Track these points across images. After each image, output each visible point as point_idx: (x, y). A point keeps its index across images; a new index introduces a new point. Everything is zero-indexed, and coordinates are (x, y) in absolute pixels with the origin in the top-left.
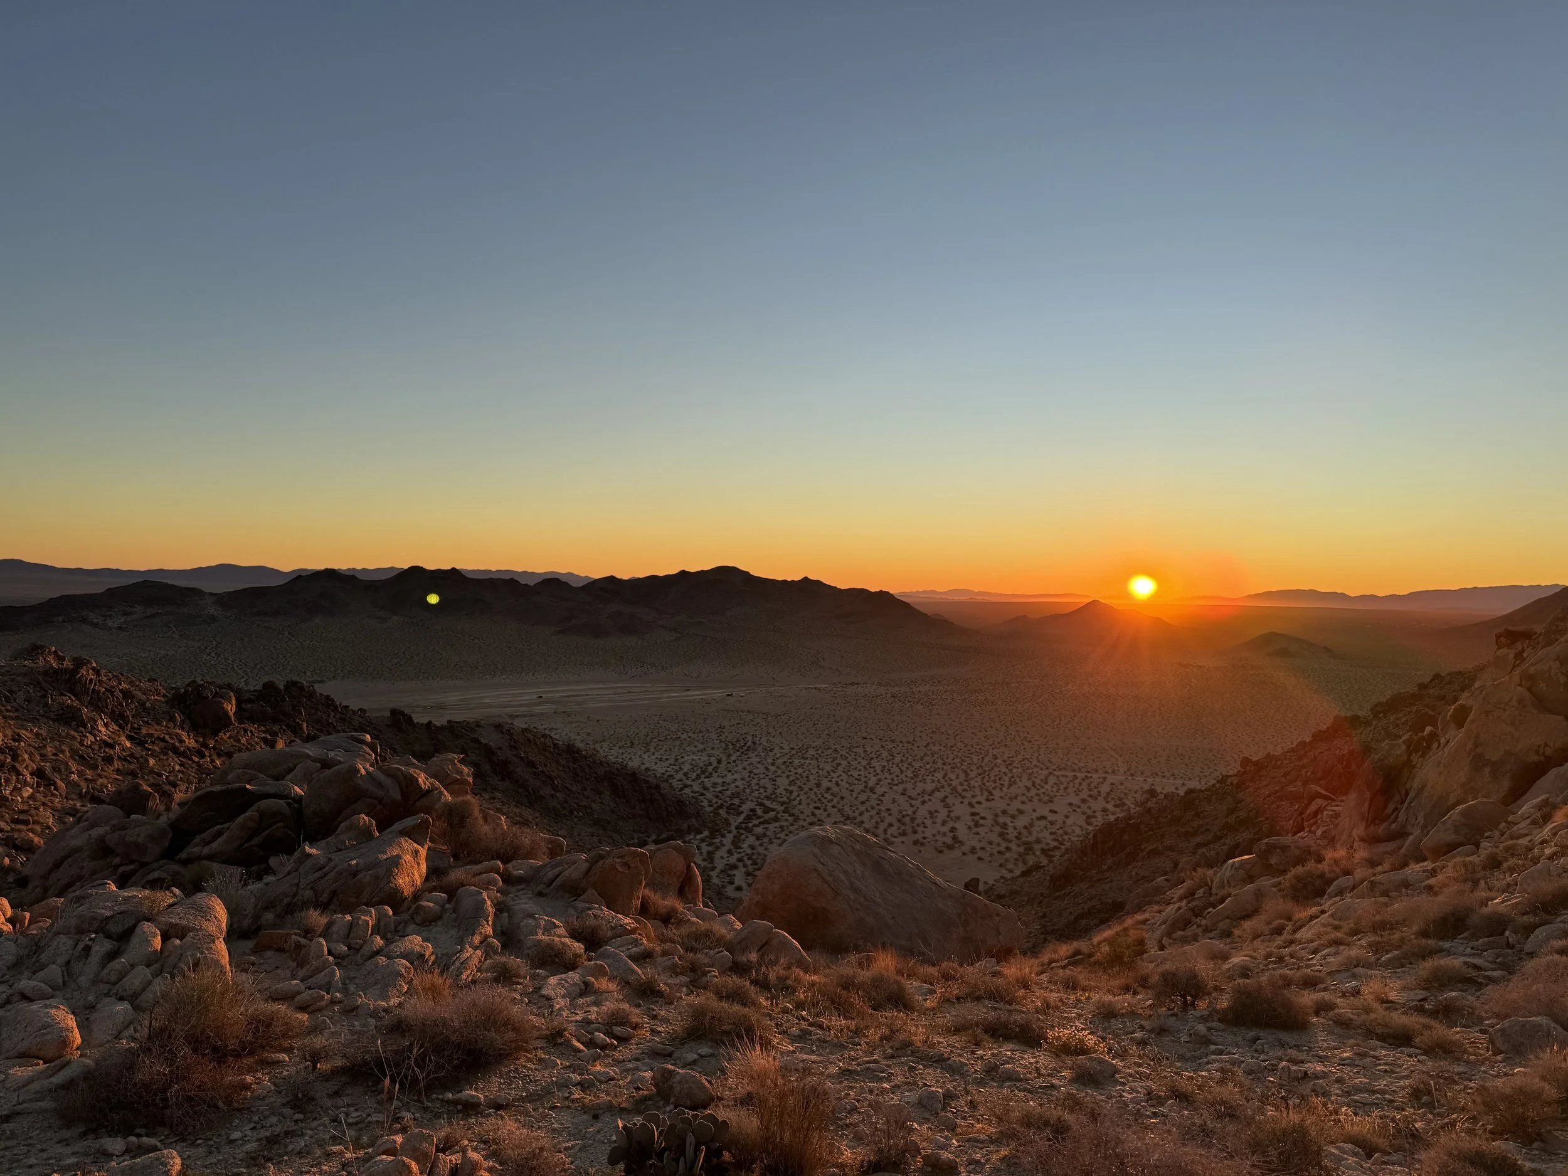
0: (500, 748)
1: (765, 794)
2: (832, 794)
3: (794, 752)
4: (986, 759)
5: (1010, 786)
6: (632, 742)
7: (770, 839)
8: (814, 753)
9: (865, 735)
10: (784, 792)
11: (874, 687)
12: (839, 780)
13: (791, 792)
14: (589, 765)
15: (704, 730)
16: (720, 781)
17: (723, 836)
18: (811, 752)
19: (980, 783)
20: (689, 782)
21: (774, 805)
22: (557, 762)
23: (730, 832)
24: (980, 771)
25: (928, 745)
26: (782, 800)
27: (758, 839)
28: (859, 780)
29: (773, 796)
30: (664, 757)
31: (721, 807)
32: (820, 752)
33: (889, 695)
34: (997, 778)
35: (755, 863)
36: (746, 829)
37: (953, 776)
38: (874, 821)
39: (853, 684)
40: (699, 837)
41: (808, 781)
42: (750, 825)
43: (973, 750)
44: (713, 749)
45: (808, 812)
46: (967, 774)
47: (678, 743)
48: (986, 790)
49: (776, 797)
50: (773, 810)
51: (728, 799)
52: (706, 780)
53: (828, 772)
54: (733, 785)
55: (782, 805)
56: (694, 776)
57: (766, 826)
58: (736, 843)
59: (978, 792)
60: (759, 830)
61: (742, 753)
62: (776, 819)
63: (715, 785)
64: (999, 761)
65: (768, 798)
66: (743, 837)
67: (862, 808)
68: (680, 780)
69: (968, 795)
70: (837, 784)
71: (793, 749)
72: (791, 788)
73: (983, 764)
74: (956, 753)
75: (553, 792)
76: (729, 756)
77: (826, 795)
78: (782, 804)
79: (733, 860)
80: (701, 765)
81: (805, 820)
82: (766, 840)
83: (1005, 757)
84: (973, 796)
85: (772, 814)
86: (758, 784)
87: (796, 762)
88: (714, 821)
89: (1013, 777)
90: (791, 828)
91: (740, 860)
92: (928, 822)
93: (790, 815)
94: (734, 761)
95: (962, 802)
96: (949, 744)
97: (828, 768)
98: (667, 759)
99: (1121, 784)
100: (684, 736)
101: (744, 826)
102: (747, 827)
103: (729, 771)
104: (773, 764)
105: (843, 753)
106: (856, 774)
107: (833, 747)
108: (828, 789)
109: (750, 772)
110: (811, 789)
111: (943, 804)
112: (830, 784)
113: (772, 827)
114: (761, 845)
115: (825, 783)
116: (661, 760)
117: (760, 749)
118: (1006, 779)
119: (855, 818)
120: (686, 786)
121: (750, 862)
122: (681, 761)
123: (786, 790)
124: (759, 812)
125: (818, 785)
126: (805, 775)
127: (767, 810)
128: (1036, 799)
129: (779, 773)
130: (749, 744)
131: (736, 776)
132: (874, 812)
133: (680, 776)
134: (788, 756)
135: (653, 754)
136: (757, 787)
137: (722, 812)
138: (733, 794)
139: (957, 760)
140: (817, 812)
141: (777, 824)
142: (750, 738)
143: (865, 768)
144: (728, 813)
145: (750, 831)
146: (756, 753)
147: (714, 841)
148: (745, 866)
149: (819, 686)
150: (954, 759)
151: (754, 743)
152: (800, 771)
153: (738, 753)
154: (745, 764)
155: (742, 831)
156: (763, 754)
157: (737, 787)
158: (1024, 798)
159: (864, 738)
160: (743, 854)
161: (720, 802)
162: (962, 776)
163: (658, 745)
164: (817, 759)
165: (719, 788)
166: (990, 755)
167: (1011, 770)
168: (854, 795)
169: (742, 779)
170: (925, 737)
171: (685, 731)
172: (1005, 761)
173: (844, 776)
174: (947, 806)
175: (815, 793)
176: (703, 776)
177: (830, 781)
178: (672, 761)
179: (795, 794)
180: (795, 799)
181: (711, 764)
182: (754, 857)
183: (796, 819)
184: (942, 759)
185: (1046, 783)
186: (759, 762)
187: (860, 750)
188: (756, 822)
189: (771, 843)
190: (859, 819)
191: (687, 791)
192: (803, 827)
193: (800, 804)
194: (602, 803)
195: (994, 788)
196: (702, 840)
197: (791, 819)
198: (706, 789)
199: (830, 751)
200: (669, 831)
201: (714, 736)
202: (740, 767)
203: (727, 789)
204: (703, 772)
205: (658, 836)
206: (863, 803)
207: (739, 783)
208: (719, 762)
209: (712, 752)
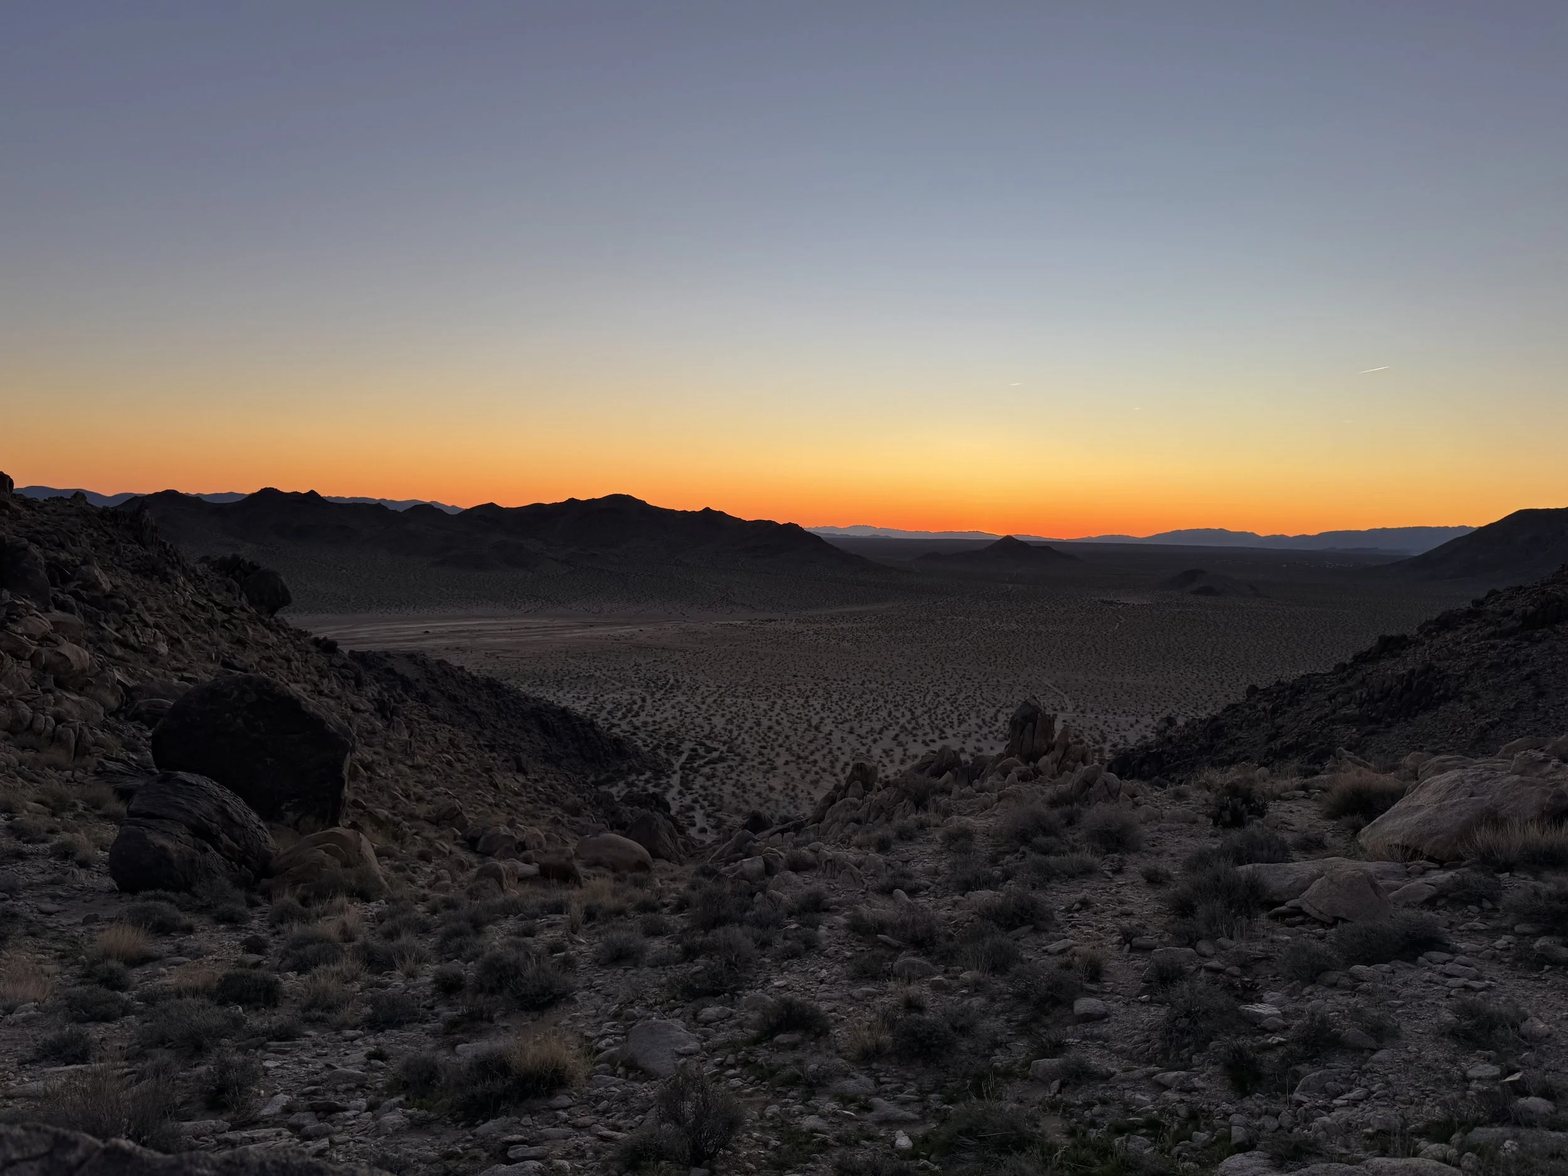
0: (417, 680)
1: (702, 734)
2: (775, 733)
3: (722, 690)
4: (929, 698)
5: (960, 724)
6: (541, 680)
7: (722, 780)
8: (745, 691)
9: (794, 672)
10: (723, 732)
11: (793, 623)
12: (779, 718)
13: (731, 731)
14: (512, 701)
15: (618, 667)
16: (650, 720)
17: (669, 776)
18: (741, 689)
19: (929, 721)
20: (615, 721)
21: (715, 745)
22: (478, 697)
23: (674, 772)
24: (925, 709)
25: (863, 683)
26: (723, 739)
27: (708, 779)
28: (801, 718)
29: (713, 735)
30: (581, 696)
31: (658, 746)
32: (751, 690)
33: (811, 632)
34: (945, 716)
35: (712, 804)
36: (691, 769)
37: (898, 715)
38: (827, 760)
39: (770, 621)
40: (642, 778)
41: (746, 719)
42: (695, 765)
43: (912, 688)
44: (633, 687)
45: (754, 752)
46: (913, 713)
47: (593, 681)
48: (937, 728)
49: (716, 736)
50: (716, 750)
51: (664, 739)
52: (634, 719)
53: (765, 710)
54: (665, 724)
55: (724, 745)
56: (619, 714)
57: (712, 766)
58: (685, 783)
59: (928, 729)
60: (707, 770)
61: (666, 691)
62: (721, 759)
63: (645, 724)
64: (942, 699)
65: (707, 737)
66: (691, 777)
67: (812, 747)
68: (606, 719)
69: (920, 733)
70: (778, 723)
71: (721, 687)
72: (729, 727)
73: (927, 702)
74: (895, 691)
75: (479, 729)
76: (653, 694)
77: (768, 734)
78: (725, 743)
79: (688, 800)
80: (625, 703)
81: (753, 760)
82: (716, 780)
83: (947, 695)
84: (925, 734)
85: (715, 754)
86: (692, 723)
87: (728, 701)
88: (656, 761)
89: (960, 715)
90: (741, 768)
91: (695, 801)
92: (886, 761)
93: (736, 755)
94: (660, 700)
95: (915, 741)
96: (886, 682)
97: (764, 706)
98: (585, 698)
99: (1074, 721)
100: (597, 674)
101: (688, 766)
102: (691, 767)
103: (657, 710)
104: (703, 703)
105: (776, 691)
106: (795, 712)
107: (764, 685)
108: (770, 728)
109: (681, 711)
110: (751, 728)
111: (895, 742)
112: (770, 723)
113: (719, 766)
114: (714, 785)
115: (765, 723)
116: (578, 698)
117: (684, 687)
118: (955, 716)
119: (807, 758)
120: (613, 725)
121: (706, 803)
122: (601, 699)
123: (725, 729)
124: (701, 751)
125: (758, 724)
126: (741, 713)
127: (709, 750)
128: (990, 736)
129: (712, 712)
130: (672, 681)
131: (665, 715)
132: (825, 751)
133: (604, 714)
134: (717, 695)
135: (568, 692)
136: (691, 726)
137: (661, 752)
138: (668, 733)
139: (898, 698)
140: (764, 751)
141: (725, 764)
142: (671, 676)
143: (802, 705)
144: (668, 753)
145: (697, 771)
146: (682, 691)
147: (661, 782)
148: (702, 807)
149: (734, 623)
150: (894, 697)
151: (677, 681)
152: (734, 709)
153: (662, 692)
154: (673, 702)
155: (687, 771)
156: (689, 693)
157: (670, 726)
158: (978, 736)
159: (795, 676)
160: (697, 795)
161: (655, 742)
162: (908, 715)
163: (571, 683)
164: (749, 697)
165: (651, 728)
166: (931, 693)
167: (956, 708)
168: (799, 734)
169: (674, 718)
170: (858, 676)
171: (597, 669)
172: (948, 699)
173: (783, 715)
174: (900, 744)
175: (757, 732)
176: (630, 715)
177: (770, 720)
178: (591, 699)
179: (735, 733)
180: (736, 739)
181: (635, 703)
182: (709, 798)
183: (744, 759)
184: (883, 697)
185: (996, 720)
186: (687, 701)
187: (793, 688)
188: (702, 762)
189: (724, 783)
190: (812, 758)
191: (616, 730)
192: (753, 766)
193: (744, 743)
194: (530, 741)
195: (944, 726)
196: (647, 781)
197: (738, 758)
198: (637, 728)
199: (761, 690)
200: (607, 772)
201: (630, 673)
202: (668, 706)
203: (660, 729)
204: (629, 711)
205: (596, 777)
206: (810, 742)
207: (671, 722)
208: (644, 700)
209: (633, 690)
